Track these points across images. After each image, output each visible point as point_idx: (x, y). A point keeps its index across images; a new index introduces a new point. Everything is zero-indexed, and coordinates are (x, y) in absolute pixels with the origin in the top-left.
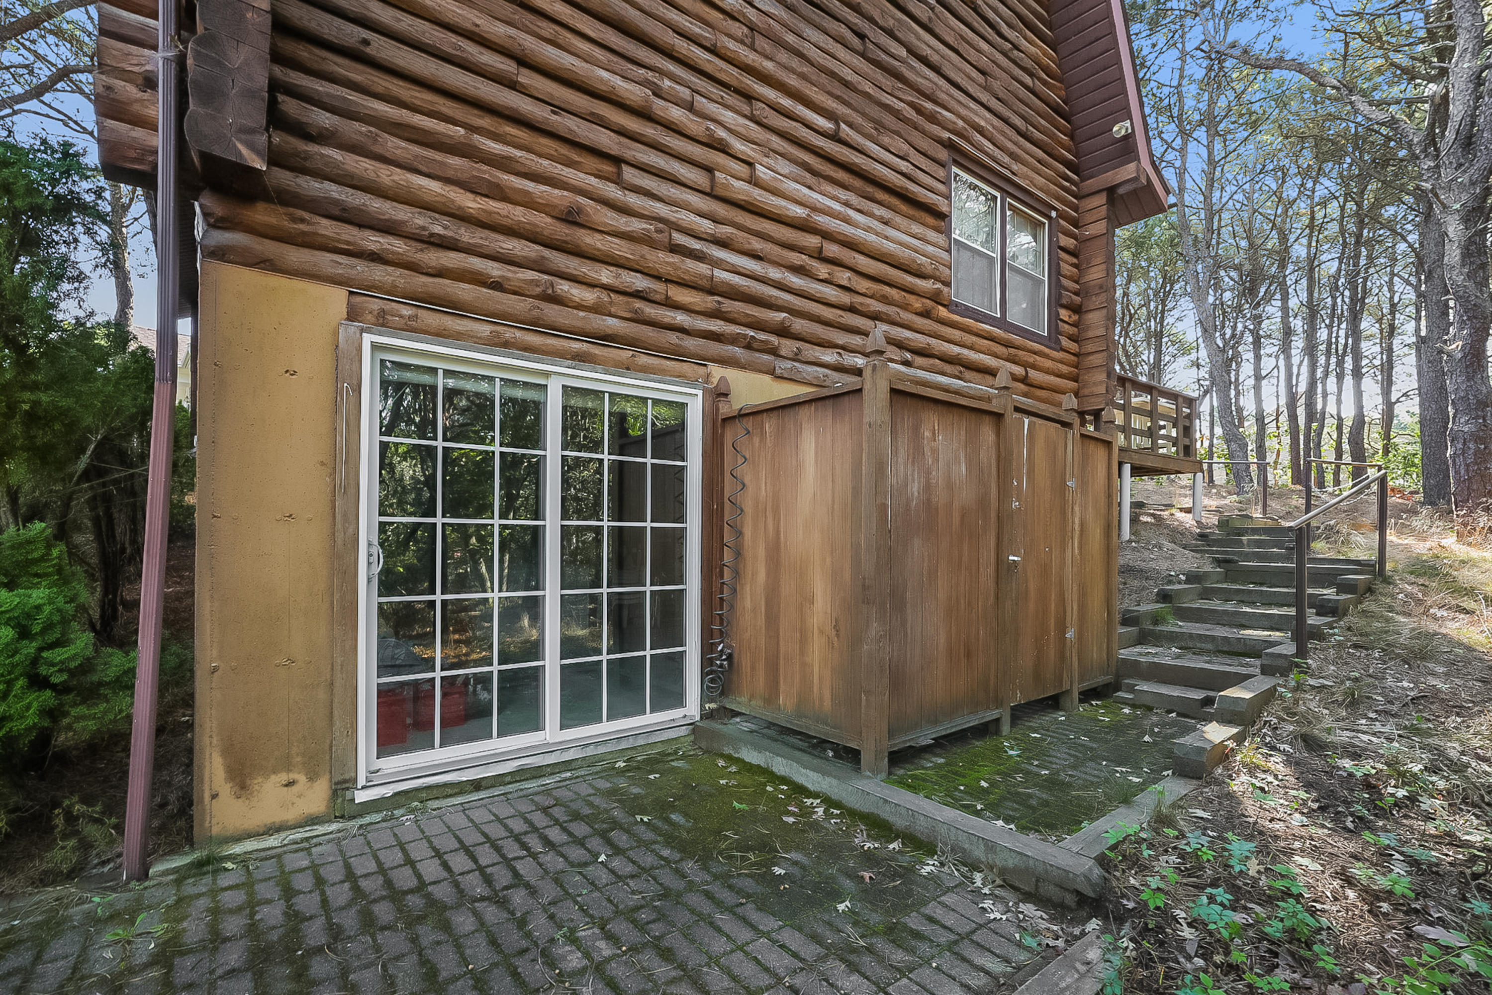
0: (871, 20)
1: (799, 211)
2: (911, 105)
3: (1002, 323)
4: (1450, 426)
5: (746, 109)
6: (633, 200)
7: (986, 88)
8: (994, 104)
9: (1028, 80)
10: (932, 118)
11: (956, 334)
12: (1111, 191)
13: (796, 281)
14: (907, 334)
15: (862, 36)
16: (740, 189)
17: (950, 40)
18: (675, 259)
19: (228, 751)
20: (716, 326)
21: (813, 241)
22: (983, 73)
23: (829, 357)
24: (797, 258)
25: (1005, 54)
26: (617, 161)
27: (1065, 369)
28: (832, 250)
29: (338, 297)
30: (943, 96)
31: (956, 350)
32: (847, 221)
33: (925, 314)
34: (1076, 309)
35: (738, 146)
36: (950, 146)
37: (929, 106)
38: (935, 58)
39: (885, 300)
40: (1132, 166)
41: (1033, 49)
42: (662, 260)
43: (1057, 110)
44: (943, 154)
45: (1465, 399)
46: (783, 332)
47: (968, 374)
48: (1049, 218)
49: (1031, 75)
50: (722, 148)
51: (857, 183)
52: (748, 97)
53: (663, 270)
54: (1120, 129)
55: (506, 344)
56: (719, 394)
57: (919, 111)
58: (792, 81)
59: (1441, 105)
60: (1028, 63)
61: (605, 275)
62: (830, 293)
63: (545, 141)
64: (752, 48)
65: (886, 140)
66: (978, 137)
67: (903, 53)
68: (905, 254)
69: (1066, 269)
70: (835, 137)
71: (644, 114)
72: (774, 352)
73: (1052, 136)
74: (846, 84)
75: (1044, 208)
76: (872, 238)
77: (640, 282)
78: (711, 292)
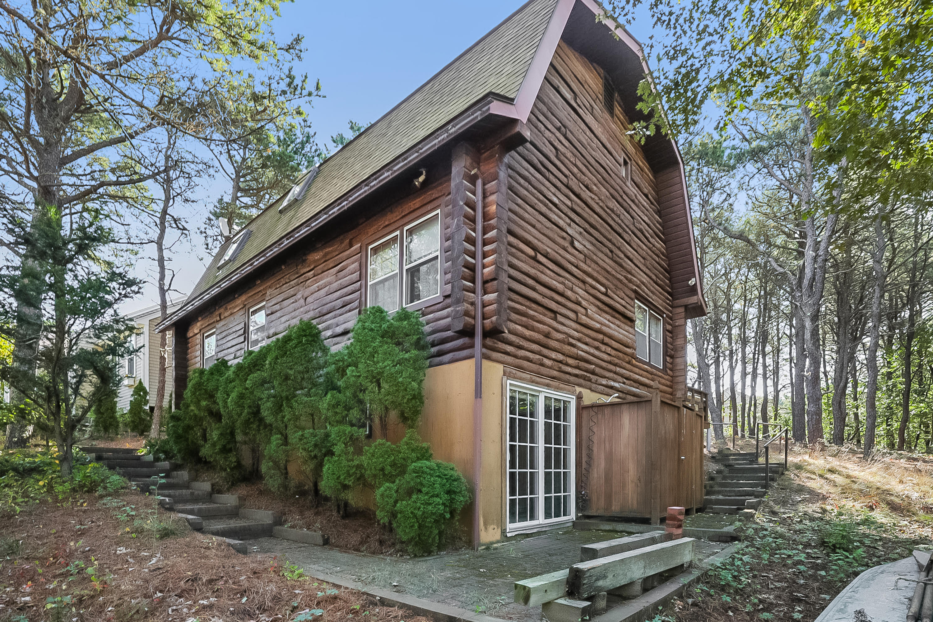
0: (615, 245)
1: (598, 326)
2: (625, 277)
3: (649, 364)
4: (806, 407)
5: (583, 287)
6: (560, 327)
7: (645, 265)
8: (647, 271)
9: (657, 259)
10: (630, 281)
11: (637, 370)
12: (686, 306)
13: (597, 353)
14: (624, 371)
15: (611, 251)
16: (584, 319)
17: (635, 247)
18: (569, 347)
19: (484, 517)
20: (577, 372)
21: (601, 336)
22: (644, 258)
23: (604, 382)
24: (597, 344)
25: (650, 249)
26: (555, 312)
27: (669, 383)
28: (606, 340)
29: (501, 367)
30: (633, 272)
31: (637, 377)
32: (609, 327)
33: (629, 363)
34: (672, 357)
35: (584, 303)
36: (635, 292)
37: (629, 276)
38: (631, 256)
39: (618, 358)
40: (696, 297)
41: (659, 246)
42: (567, 348)
43: (665, 270)
44: (633, 295)
45: (812, 397)
46: (593, 373)
47: (641, 387)
48: (663, 317)
49: (658, 256)
50: (579, 304)
51: (611, 311)
52: (584, 282)
53: (567, 352)
54: (692, 282)
55: (533, 382)
56: (579, 398)
57: (626, 278)
58: (595, 274)
59: (802, 269)
60: (657, 252)
61: (553, 355)
62: (605, 357)
63: (540, 308)
64: (585, 263)
65: (618, 292)
66: (643, 287)
67: (622, 256)
68: (625, 339)
69: (669, 340)
70: (606, 294)
71: (562, 295)
72: (590, 380)
73: (664, 282)
74: (608, 272)
75: (661, 313)
76: (616, 334)
77: (560, 357)
78: (576, 359)
